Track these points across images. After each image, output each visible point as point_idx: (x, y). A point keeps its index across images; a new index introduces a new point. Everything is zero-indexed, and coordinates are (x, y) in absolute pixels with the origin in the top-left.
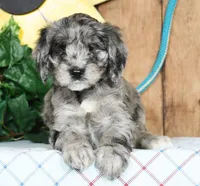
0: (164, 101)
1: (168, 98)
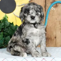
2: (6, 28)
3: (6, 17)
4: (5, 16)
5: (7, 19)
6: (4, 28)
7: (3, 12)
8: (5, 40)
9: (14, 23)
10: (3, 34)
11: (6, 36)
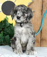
0: (41, 38)
1: (42, 37)
2: (6, 28)
3: (7, 19)
4: (5, 18)
5: (8, 20)
6: (5, 28)
7: (4, 13)
8: (4, 39)
9: (13, 24)
10: (3, 33)
11: (6, 35)
